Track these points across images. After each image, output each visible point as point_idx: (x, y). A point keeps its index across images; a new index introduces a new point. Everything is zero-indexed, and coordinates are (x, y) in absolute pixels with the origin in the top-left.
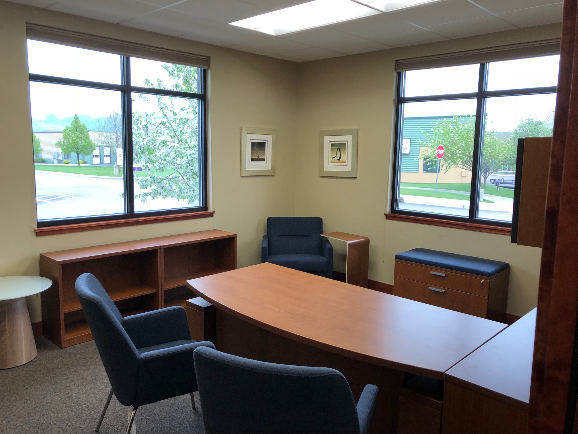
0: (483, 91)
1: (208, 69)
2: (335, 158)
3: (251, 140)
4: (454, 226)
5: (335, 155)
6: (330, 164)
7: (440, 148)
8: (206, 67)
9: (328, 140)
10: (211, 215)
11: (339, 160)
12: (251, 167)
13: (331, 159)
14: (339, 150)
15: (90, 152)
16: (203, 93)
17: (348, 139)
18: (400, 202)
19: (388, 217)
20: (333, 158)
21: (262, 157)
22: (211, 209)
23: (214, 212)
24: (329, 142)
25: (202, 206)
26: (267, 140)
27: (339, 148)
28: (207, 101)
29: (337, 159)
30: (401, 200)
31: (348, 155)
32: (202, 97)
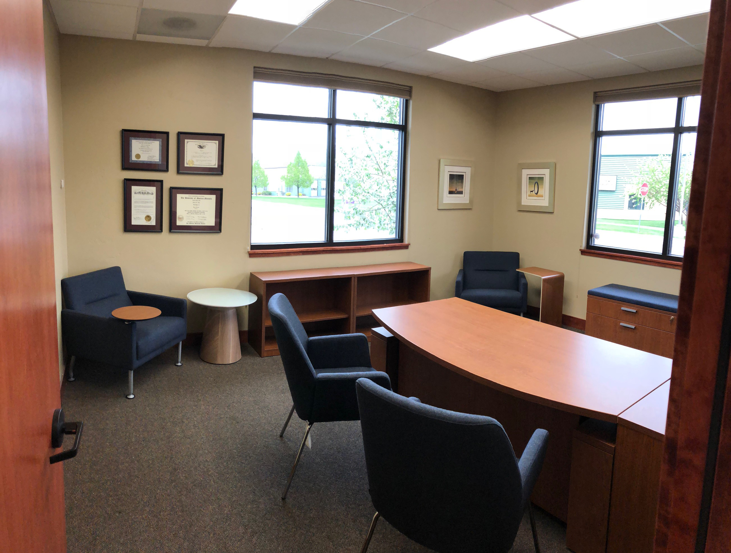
0: (680, 126)
1: (409, 99)
2: (532, 191)
3: (449, 172)
4: (647, 263)
5: (532, 189)
6: (528, 198)
7: (645, 185)
8: (408, 98)
9: (526, 173)
10: (406, 247)
11: (537, 194)
12: (449, 200)
13: (529, 193)
14: (536, 184)
15: (309, 186)
16: (404, 124)
17: (546, 173)
18: (596, 237)
19: (583, 252)
20: (531, 191)
21: (459, 190)
22: (406, 241)
23: (410, 244)
24: (527, 175)
25: (398, 238)
26: (465, 173)
27: (537, 181)
28: (408, 132)
29: (535, 193)
30: (597, 236)
31: (545, 189)
32: (403, 128)
